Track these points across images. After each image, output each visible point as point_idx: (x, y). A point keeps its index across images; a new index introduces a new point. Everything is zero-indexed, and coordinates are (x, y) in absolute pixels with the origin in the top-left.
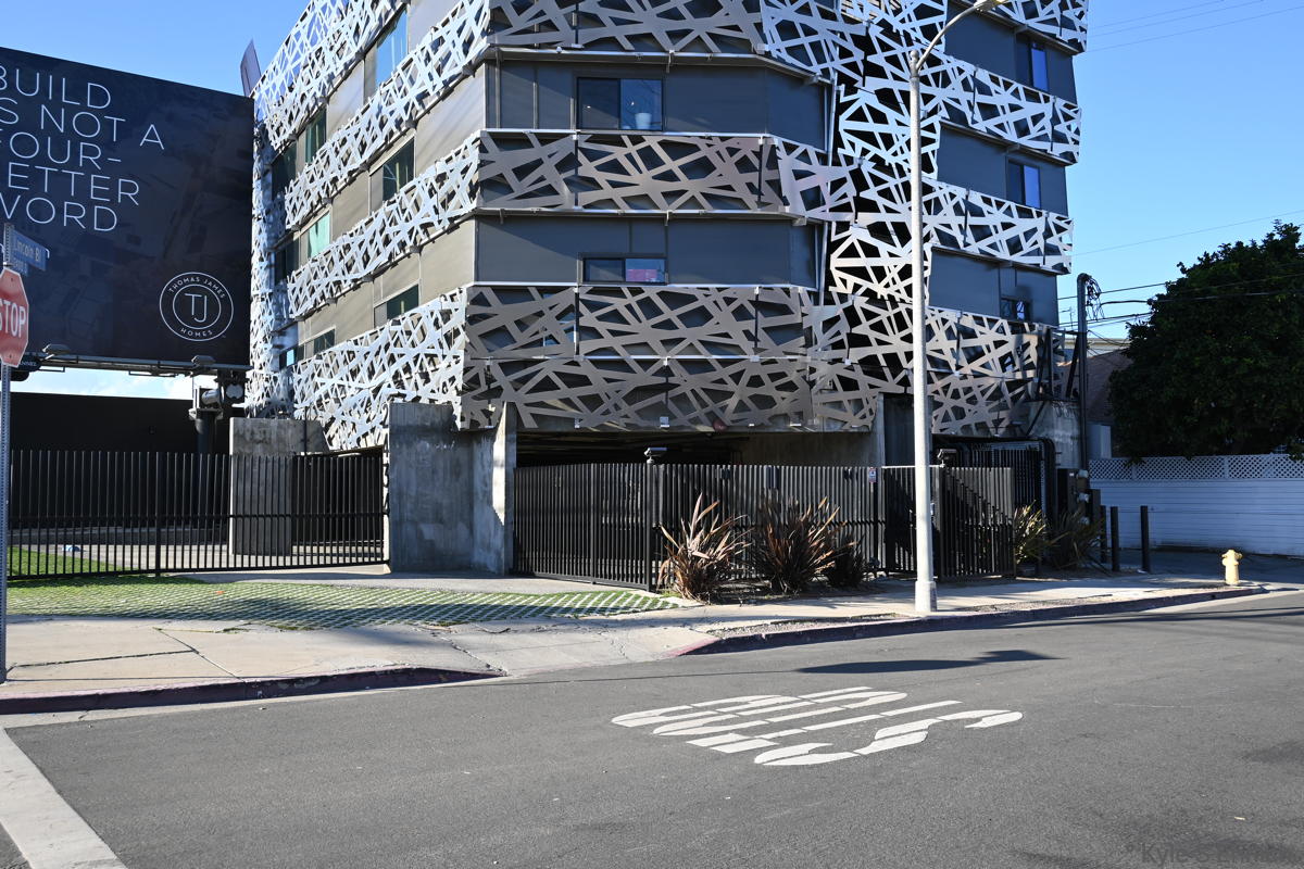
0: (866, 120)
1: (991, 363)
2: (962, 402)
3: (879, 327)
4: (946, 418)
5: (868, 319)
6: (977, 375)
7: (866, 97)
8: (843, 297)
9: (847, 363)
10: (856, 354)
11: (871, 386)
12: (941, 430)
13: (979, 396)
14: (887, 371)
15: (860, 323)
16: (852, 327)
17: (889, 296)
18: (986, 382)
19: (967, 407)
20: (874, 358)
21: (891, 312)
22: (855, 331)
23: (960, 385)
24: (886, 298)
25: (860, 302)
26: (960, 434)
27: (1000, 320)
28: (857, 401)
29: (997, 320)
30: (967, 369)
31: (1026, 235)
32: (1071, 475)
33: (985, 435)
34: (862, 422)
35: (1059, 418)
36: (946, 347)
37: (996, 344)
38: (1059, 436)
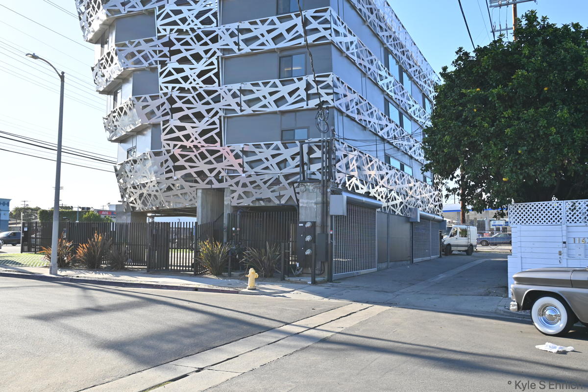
0: (173, 74)
1: (270, 167)
2: (250, 188)
3: (190, 160)
4: (240, 197)
5: (182, 158)
6: (257, 174)
7: (172, 64)
8: (168, 151)
9: (175, 178)
10: (180, 174)
11: (191, 187)
12: (238, 204)
13: (261, 183)
14: (198, 179)
15: (179, 160)
16: (174, 163)
17: (194, 146)
18: (266, 178)
19: (254, 191)
20: (189, 175)
21: (196, 153)
22: (176, 164)
23: (247, 181)
24: (192, 147)
25: (177, 152)
26: (251, 205)
27: (276, 143)
28: (186, 194)
29: (273, 144)
30: (252, 172)
31: (291, 94)
32: (300, 225)
33: (271, 204)
34: (191, 203)
35: (305, 193)
36: (236, 162)
37: (274, 156)
38: (303, 203)
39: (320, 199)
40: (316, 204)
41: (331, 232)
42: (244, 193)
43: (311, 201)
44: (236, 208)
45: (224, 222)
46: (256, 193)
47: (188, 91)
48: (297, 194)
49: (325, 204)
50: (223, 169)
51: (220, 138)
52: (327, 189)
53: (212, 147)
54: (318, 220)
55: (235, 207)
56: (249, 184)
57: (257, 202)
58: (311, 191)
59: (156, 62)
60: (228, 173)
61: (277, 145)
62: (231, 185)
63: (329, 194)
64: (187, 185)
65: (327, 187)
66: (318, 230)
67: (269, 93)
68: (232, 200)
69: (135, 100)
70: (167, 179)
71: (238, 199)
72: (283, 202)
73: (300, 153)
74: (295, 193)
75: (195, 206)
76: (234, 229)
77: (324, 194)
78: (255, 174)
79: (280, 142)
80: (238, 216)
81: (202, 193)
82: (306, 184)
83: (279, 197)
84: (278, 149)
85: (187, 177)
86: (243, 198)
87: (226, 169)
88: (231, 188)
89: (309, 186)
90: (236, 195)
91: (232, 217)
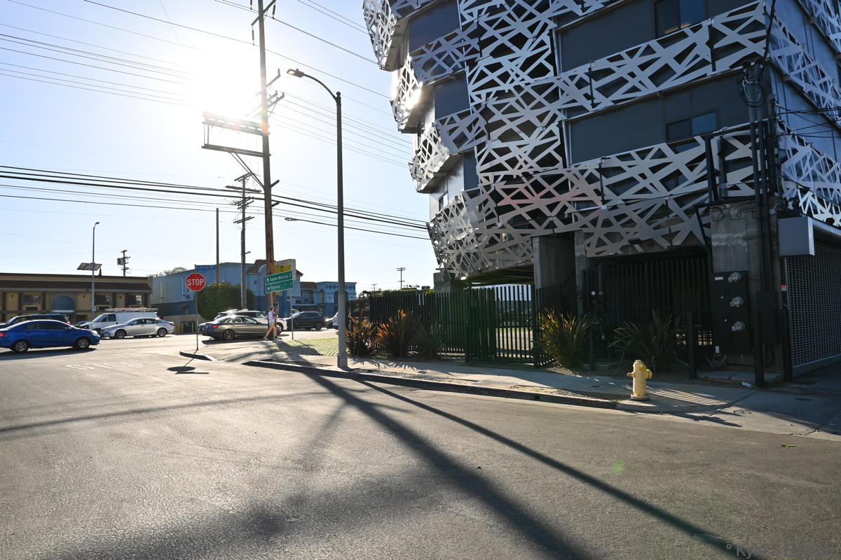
0: (486, 75)
1: (650, 188)
2: (616, 227)
3: (520, 196)
4: (600, 243)
5: (508, 195)
6: (627, 202)
7: (485, 60)
8: (488, 187)
9: (500, 225)
10: (505, 218)
11: (523, 235)
12: (597, 254)
13: (635, 217)
14: (533, 223)
15: (502, 198)
16: (497, 203)
17: (523, 173)
18: (644, 206)
19: (623, 231)
20: (520, 218)
21: (527, 183)
22: (499, 204)
23: (611, 216)
24: (521, 175)
25: (499, 186)
26: (620, 253)
27: (656, 147)
28: (516, 246)
29: (651, 149)
30: (618, 200)
31: (680, 58)
32: (717, 279)
33: (655, 250)
34: (525, 259)
35: (720, 222)
36: (589, 189)
37: (654, 169)
38: (719, 240)
39: (754, 230)
40: (746, 239)
41: (784, 289)
42: (607, 235)
43: (735, 236)
44: (594, 261)
45: (577, 284)
46: (627, 233)
47: (510, 94)
48: (705, 228)
49: (767, 238)
50: (570, 202)
51: (563, 155)
52: (768, 212)
53: (550, 171)
54: (754, 268)
55: (592, 259)
56: (613, 221)
57: (630, 248)
58: (733, 217)
59: (462, 63)
60: (578, 208)
61: (660, 149)
62: (585, 226)
63: (774, 219)
64: (516, 233)
65: (769, 207)
66: (755, 287)
67: (639, 66)
68: (587, 248)
69: (440, 124)
70: (489, 227)
71: (597, 247)
72: (677, 242)
73: (708, 155)
74: (702, 226)
75: (530, 263)
76: (593, 293)
77: (764, 220)
78: (624, 203)
79: (665, 143)
80: (600, 273)
81: (540, 243)
82: (722, 207)
83: (670, 236)
84: (663, 156)
85: (518, 222)
86: (605, 244)
87: (574, 202)
88: (585, 230)
89: (729, 209)
90: (594, 240)
91: (590, 277)
